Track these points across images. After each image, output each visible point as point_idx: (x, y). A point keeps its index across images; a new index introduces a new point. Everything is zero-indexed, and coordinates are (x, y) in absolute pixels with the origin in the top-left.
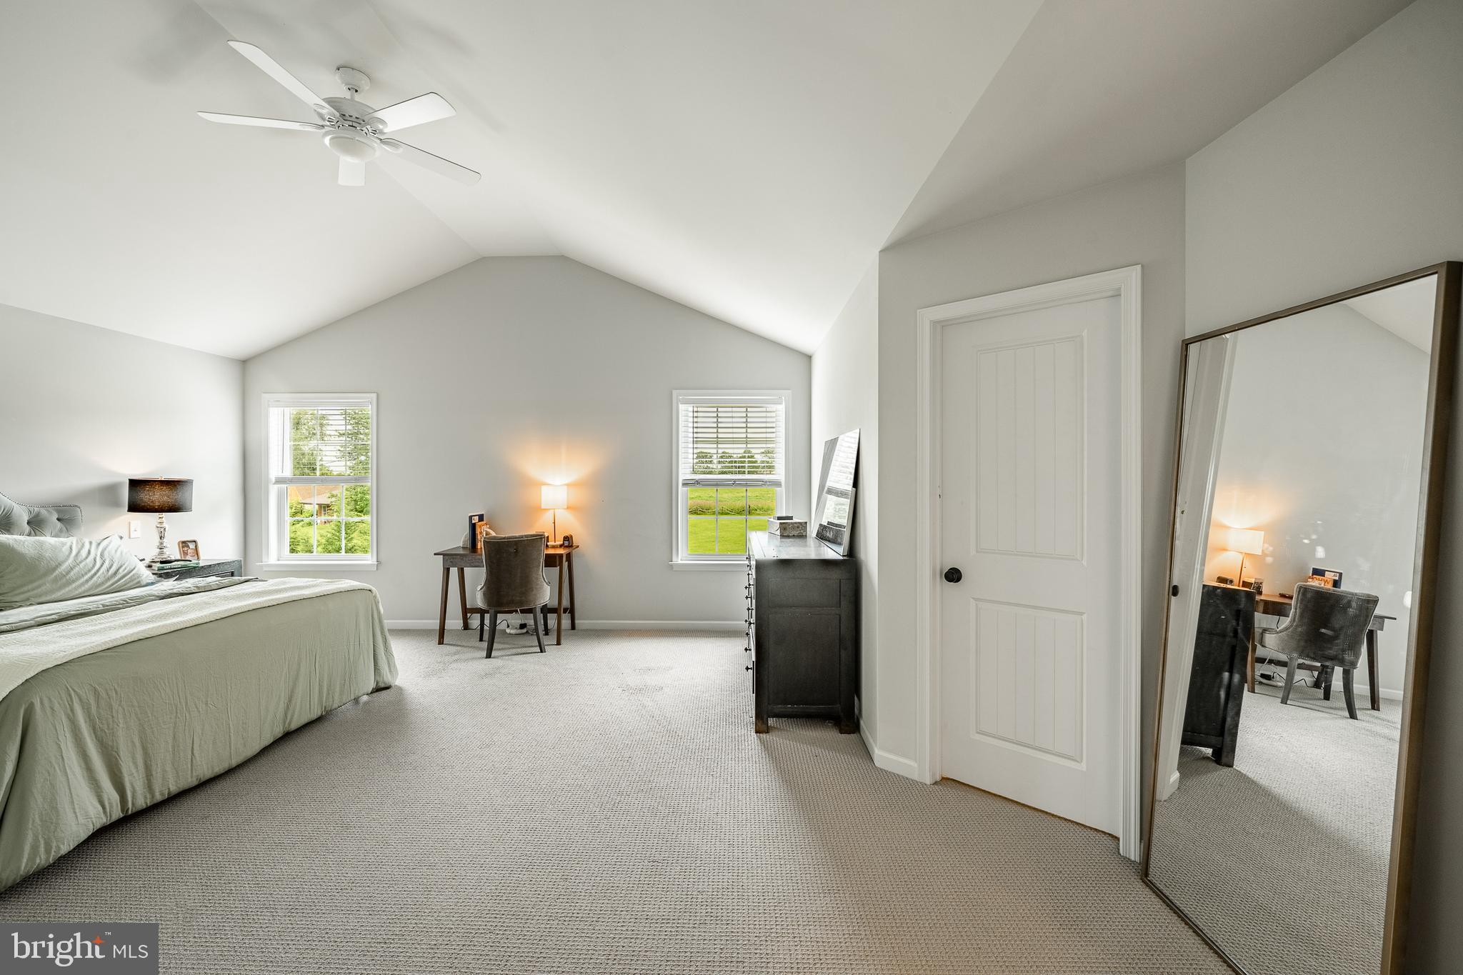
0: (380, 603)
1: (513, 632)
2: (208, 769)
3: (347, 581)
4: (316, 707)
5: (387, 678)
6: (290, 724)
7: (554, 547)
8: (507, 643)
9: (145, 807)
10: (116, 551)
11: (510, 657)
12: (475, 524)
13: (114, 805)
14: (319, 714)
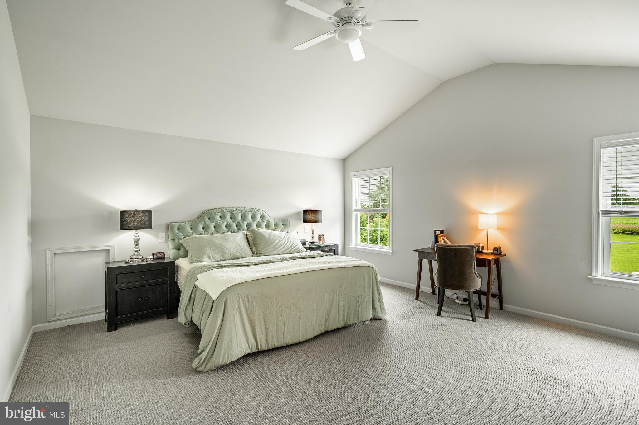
0: (378, 274)
1: (459, 302)
2: (290, 340)
3: (363, 261)
4: (341, 322)
5: (380, 314)
6: (328, 327)
7: (487, 254)
8: (453, 309)
9: (265, 350)
10: (293, 238)
11: (451, 319)
12: (437, 235)
13: (253, 346)
14: (343, 325)
